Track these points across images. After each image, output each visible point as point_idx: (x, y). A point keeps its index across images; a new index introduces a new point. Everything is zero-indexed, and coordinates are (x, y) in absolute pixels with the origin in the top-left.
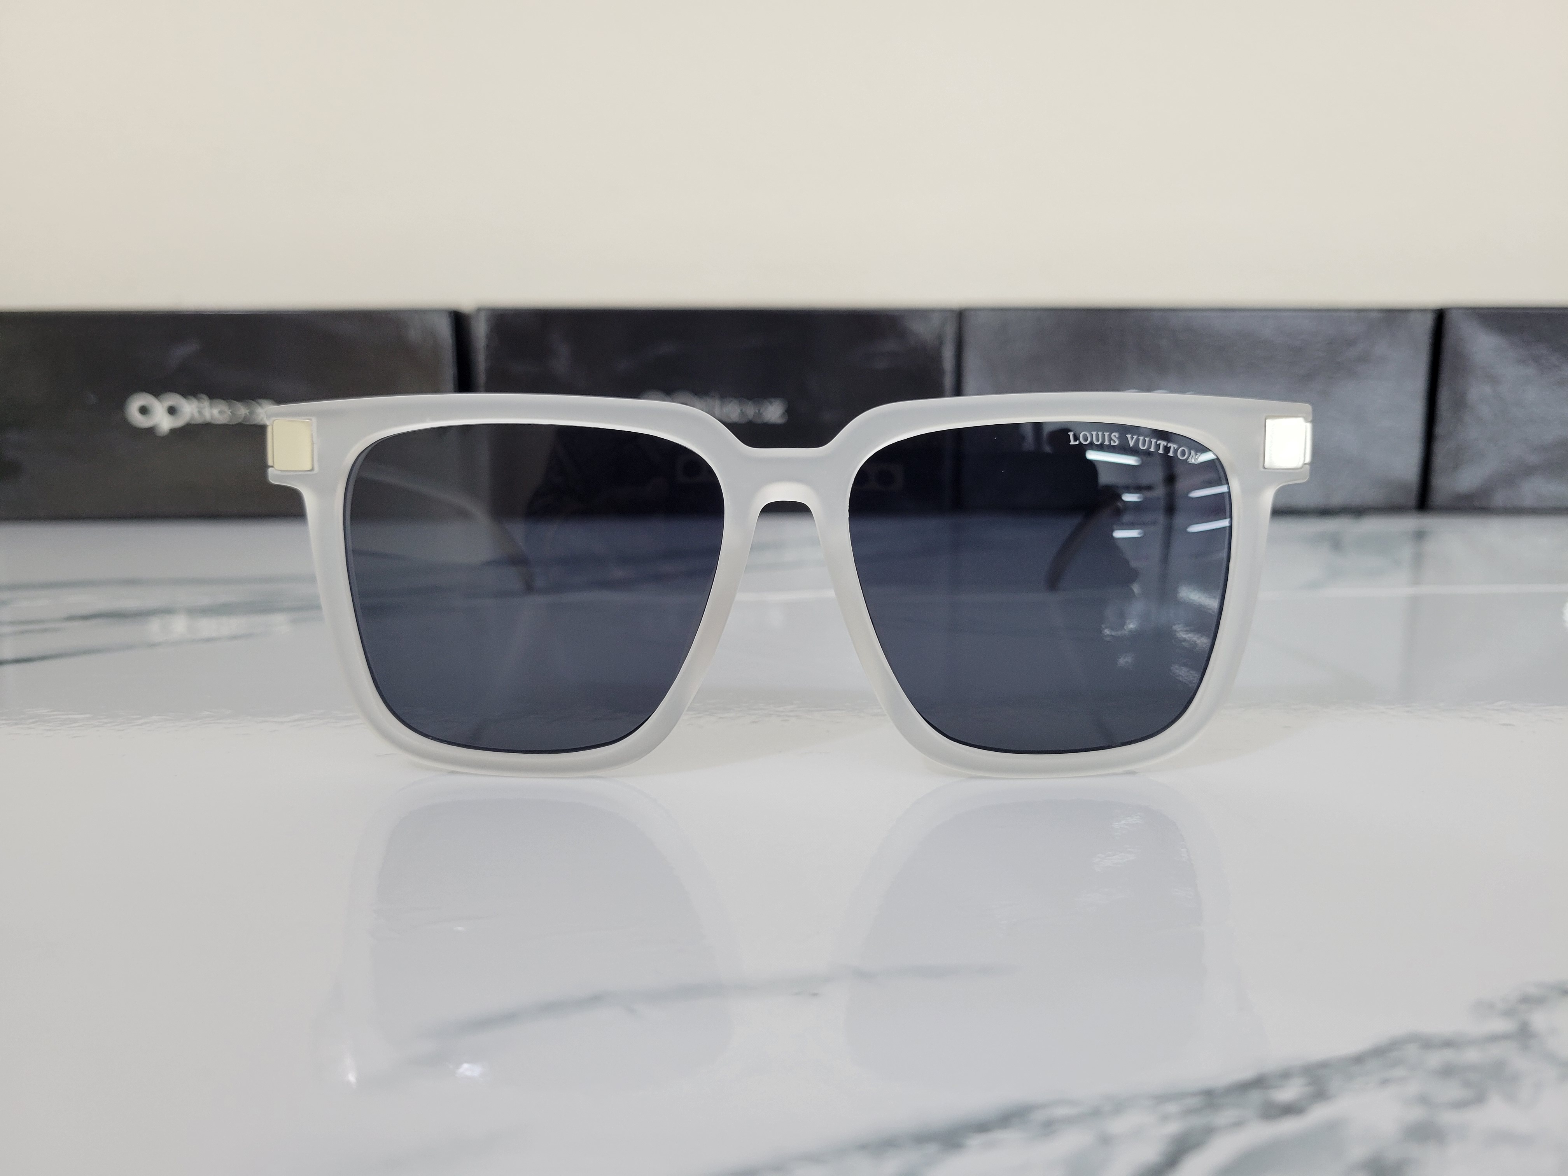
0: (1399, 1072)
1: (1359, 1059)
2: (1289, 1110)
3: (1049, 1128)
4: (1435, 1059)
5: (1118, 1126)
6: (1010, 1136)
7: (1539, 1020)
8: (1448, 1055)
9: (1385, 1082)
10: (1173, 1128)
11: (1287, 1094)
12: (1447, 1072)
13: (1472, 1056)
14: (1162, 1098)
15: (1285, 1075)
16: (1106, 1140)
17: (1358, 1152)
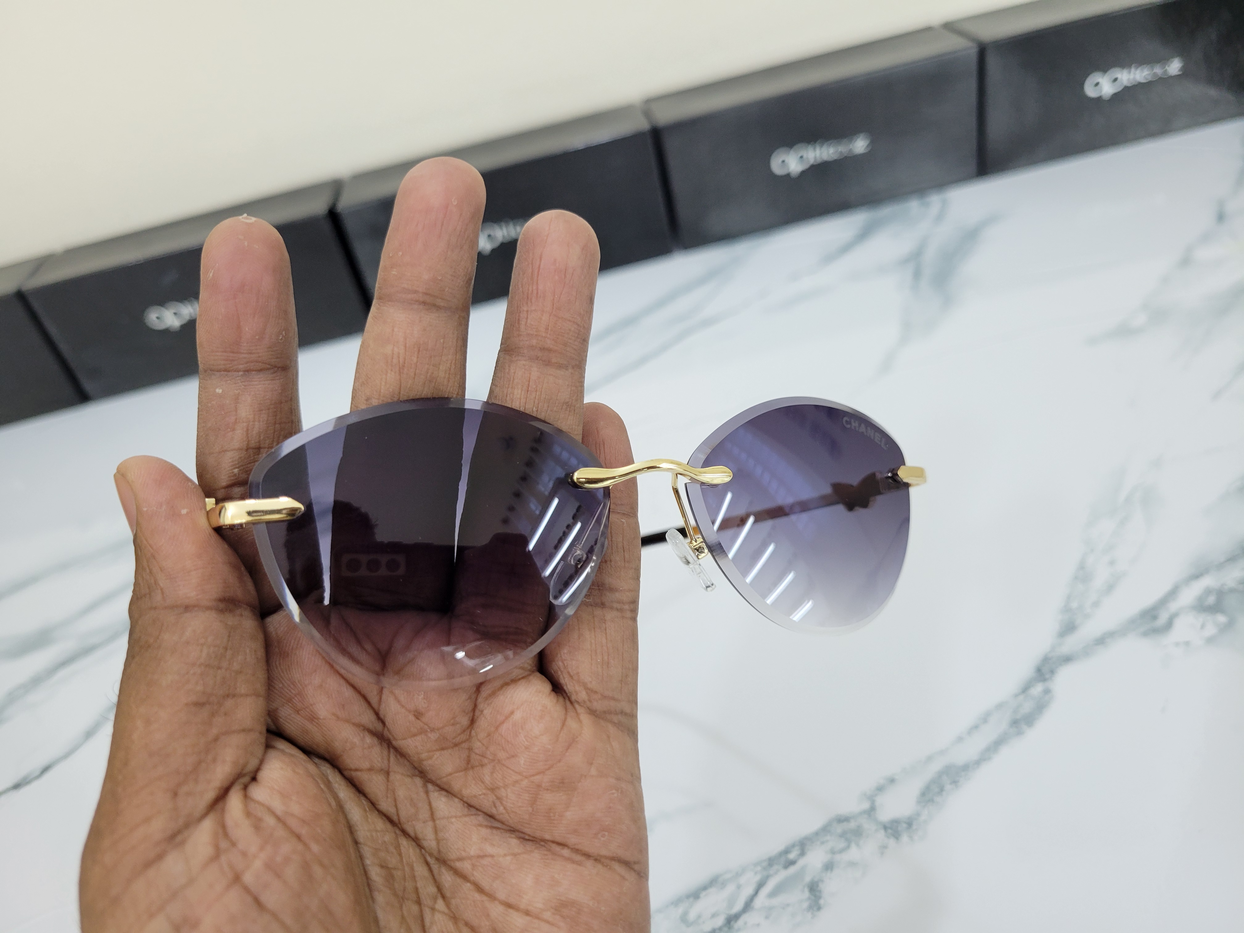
0: (828, 838)
1: (817, 834)
2: (792, 863)
3: (724, 885)
4: (839, 829)
5: (742, 880)
6: (712, 890)
7: (879, 800)
8: (845, 826)
9: (823, 843)
10: (758, 878)
11: (792, 856)
12: (843, 835)
13: (852, 825)
14: (756, 864)
15: (793, 846)
16: (739, 887)
17: (808, 879)
